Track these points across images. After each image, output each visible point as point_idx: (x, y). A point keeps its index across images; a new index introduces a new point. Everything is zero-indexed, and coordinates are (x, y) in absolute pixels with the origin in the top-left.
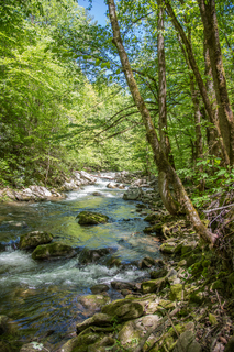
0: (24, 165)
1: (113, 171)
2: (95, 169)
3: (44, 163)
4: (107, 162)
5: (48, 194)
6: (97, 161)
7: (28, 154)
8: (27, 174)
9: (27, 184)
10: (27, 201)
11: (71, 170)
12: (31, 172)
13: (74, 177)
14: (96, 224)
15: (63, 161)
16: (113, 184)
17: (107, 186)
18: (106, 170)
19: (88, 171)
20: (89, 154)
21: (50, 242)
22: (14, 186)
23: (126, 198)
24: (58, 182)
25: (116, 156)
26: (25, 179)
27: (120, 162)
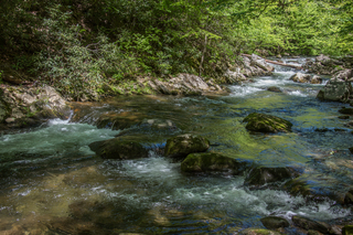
0: (171, 45)
1: (301, 55)
2: (274, 52)
3: (198, 42)
4: (293, 41)
5: (203, 86)
6: (278, 40)
7: (176, 28)
8: (175, 57)
9: (174, 71)
10: (174, 94)
11: (238, 53)
12: (180, 54)
13: (241, 63)
14: (273, 132)
15: (226, 39)
16: (300, 75)
17: (292, 78)
18: (292, 54)
19: (262, 55)
20: (265, 28)
21: (205, 150)
22: (158, 73)
23: (322, 98)
24: (218, 70)
25: (311, 31)
26: (172, 64)
27: (316, 41)
